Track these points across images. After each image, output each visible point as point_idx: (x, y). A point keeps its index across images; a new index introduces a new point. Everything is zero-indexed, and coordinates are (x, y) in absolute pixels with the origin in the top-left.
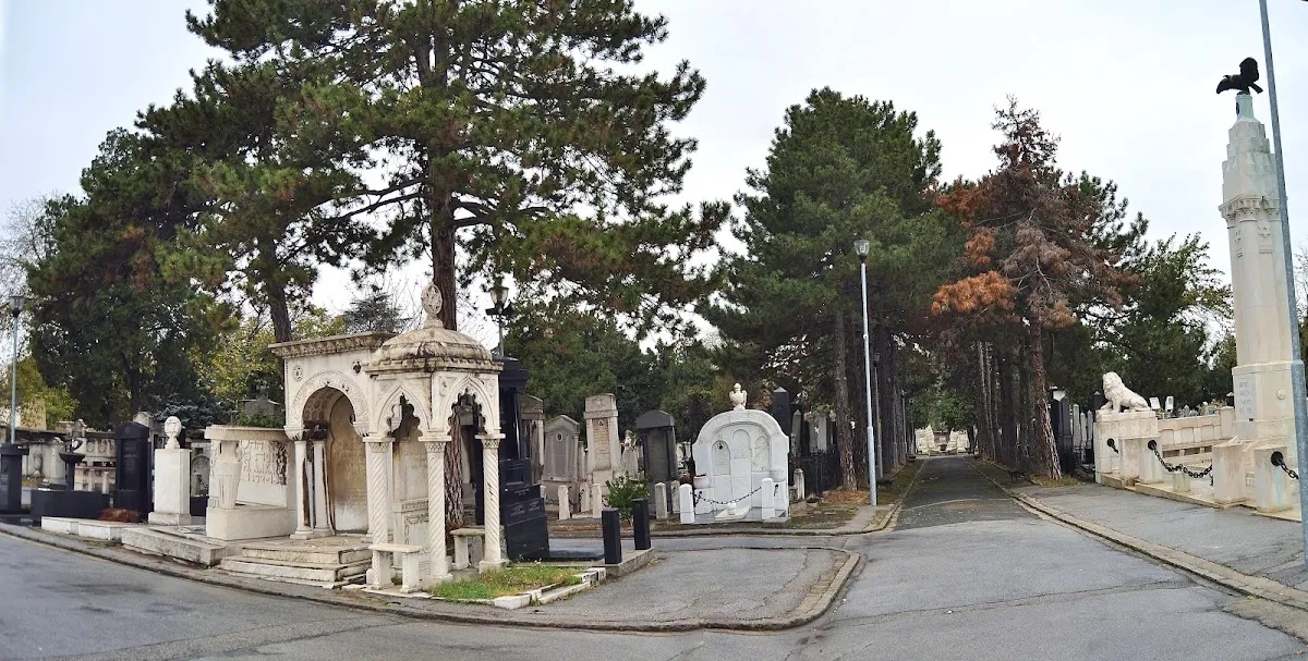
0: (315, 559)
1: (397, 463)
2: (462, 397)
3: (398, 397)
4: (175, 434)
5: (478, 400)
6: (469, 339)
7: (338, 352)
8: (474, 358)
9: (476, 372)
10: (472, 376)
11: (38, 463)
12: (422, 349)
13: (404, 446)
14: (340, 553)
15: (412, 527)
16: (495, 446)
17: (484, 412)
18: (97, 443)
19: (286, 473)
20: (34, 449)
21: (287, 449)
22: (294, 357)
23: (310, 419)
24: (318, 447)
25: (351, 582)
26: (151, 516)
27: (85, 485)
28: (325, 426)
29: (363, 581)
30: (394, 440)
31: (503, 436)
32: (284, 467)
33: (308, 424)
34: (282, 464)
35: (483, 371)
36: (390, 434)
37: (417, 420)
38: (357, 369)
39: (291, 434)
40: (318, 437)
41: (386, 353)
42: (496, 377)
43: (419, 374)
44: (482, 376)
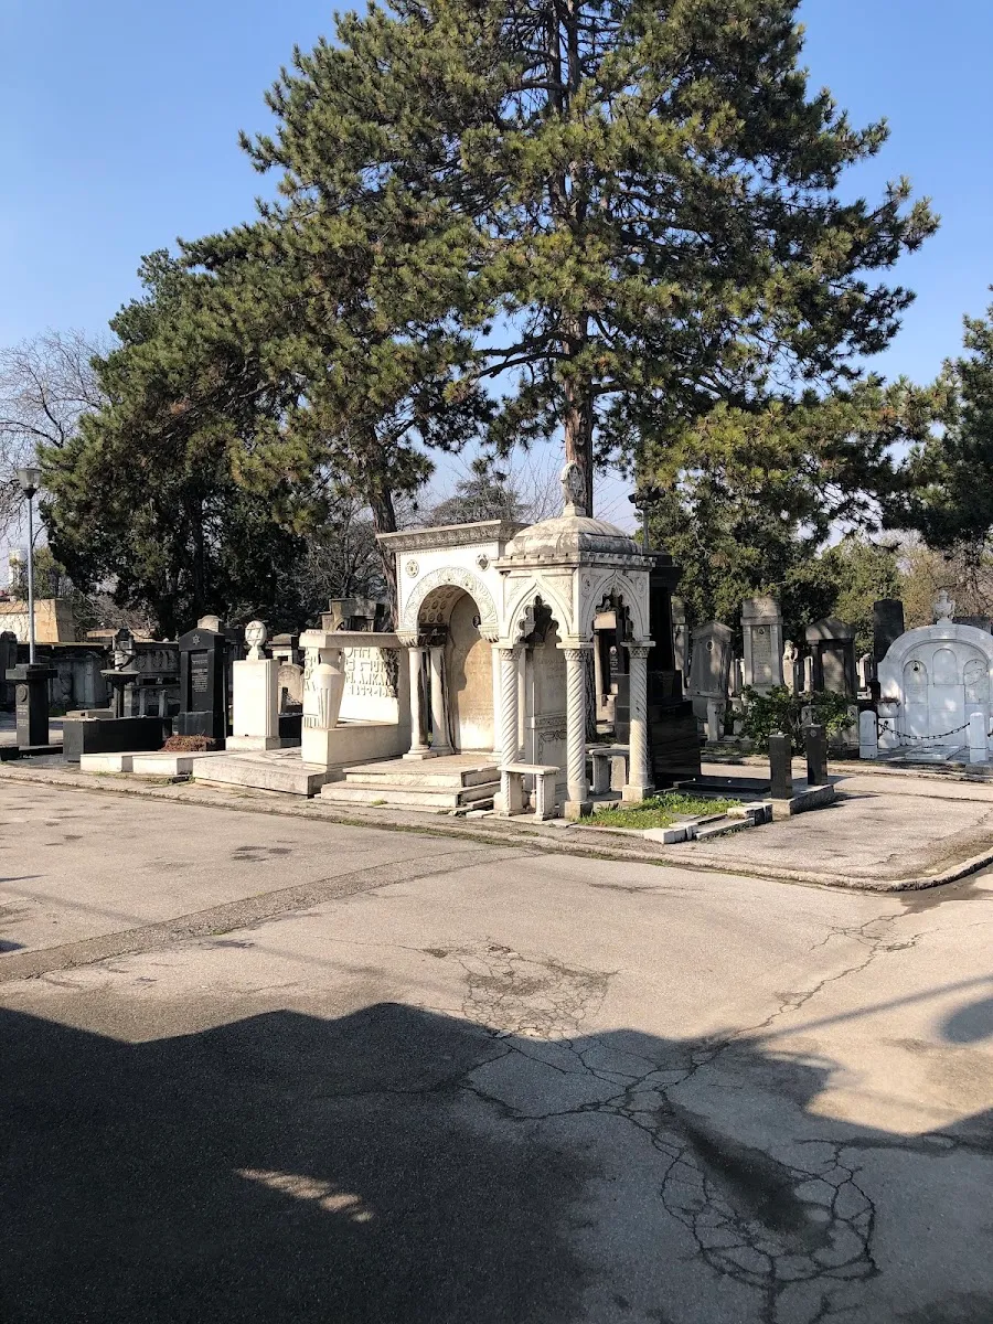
0: (434, 781)
1: (531, 672)
2: (608, 598)
3: (534, 596)
4: (258, 642)
5: (626, 603)
6: (615, 529)
7: (460, 544)
8: (621, 551)
9: (625, 569)
10: (619, 573)
11: (67, 686)
12: (562, 541)
13: (539, 652)
14: (464, 775)
15: (546, 745)
16: (642, 654)
17: (633, 616)
18: (149, 656)
19: (398, 685)
20: (61, 669)
21: (399, 655)
22: (407, 549)
23: (427, 621)
24: (436, 653)
25: (476, 808)
26: (229, 742)
27: (135, 710)
28: (444, 628)
29: (490, 806)
30: (527, 646)
31: (654, 644)
32: (395, 677)
33: (424, 626)
34: (393, 674)
35: (632, 567)
36: (522, 640)
37: (556, 624)
38: (483, 563)
39: (404, 640)
40: (435, 642)
41: (519, 546)
42: (647, 574)
43: (560, 571)
44: (632, 574)
